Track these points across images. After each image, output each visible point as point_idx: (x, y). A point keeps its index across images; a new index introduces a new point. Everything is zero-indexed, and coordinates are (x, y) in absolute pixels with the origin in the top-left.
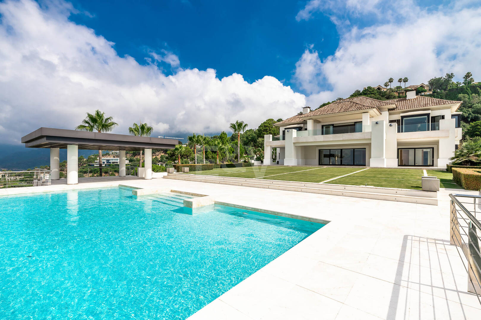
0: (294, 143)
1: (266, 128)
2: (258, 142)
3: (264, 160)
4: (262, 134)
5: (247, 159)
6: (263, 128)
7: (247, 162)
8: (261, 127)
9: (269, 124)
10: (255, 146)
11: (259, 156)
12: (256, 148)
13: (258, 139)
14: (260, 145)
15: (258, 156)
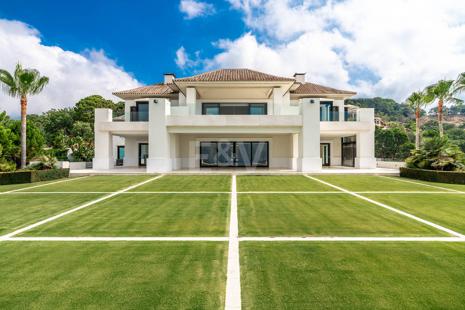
0: (168, 127)
1: (91, 107)
2: (76, 128)
3: (95, 161)
4: (83, 115)
5: (47, 159)
6: (84, 107)
7: (48, 168)
8: (81, 104)
9: (96, 102)
10: (69, 133)
11: (79, 149)
12: (70, 137)
13: (74, 122)
14: (78, 133)
15: (76, 150)
